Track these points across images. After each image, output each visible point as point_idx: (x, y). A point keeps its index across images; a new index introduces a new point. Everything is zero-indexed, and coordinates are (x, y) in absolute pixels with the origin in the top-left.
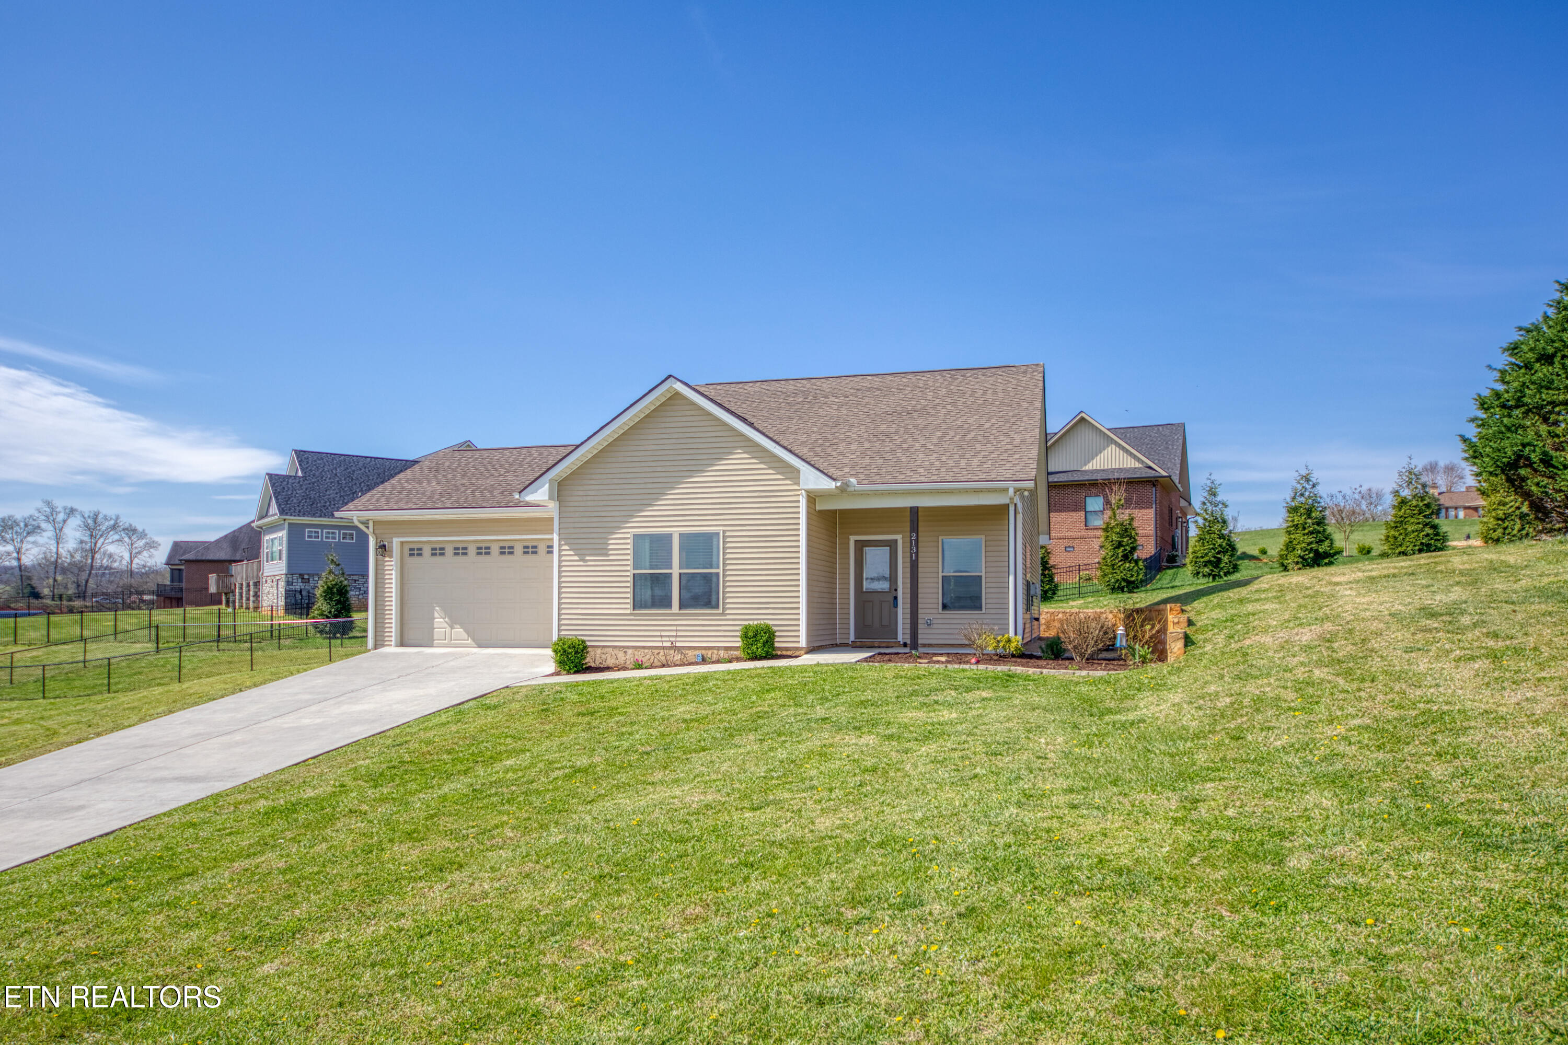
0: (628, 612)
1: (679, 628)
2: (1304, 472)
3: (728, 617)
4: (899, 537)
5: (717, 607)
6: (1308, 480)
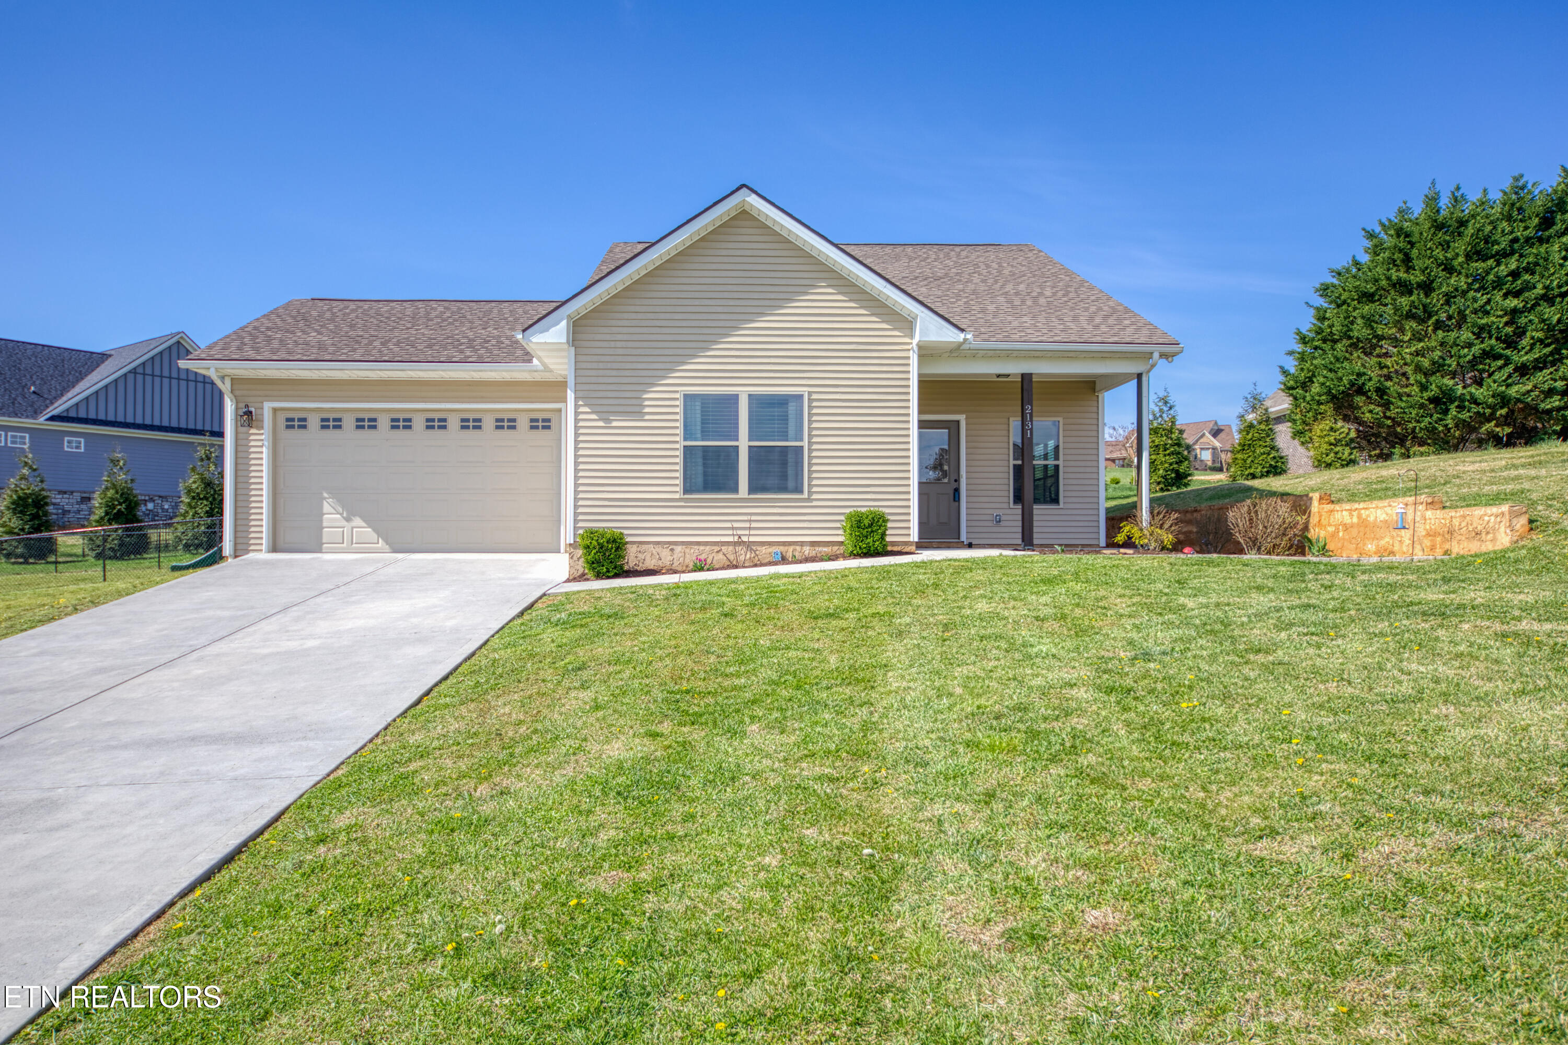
0: (677, 496)
1: (753, 518)
2: (1162, 394)
3: (815, 503)
4: (962, 418)
5: (801, 491)
6: (1166, 403)
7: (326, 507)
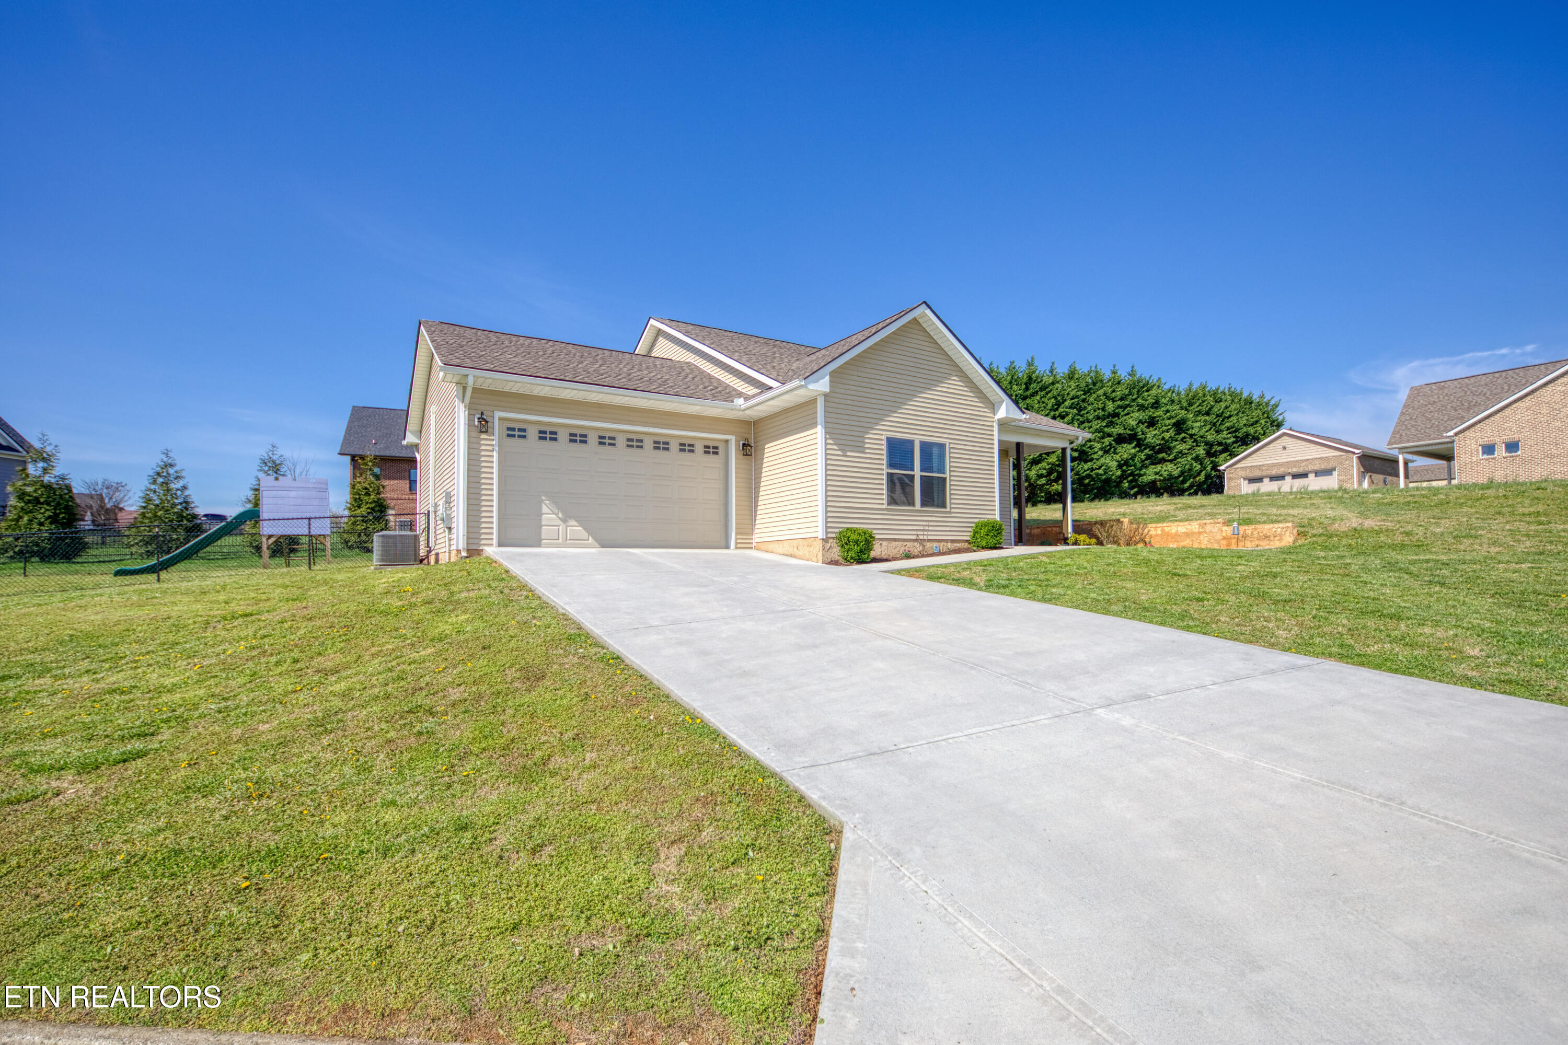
0: (884, 507)
3: (953, 515)
5: (945, 506)
7: (545, 509)
